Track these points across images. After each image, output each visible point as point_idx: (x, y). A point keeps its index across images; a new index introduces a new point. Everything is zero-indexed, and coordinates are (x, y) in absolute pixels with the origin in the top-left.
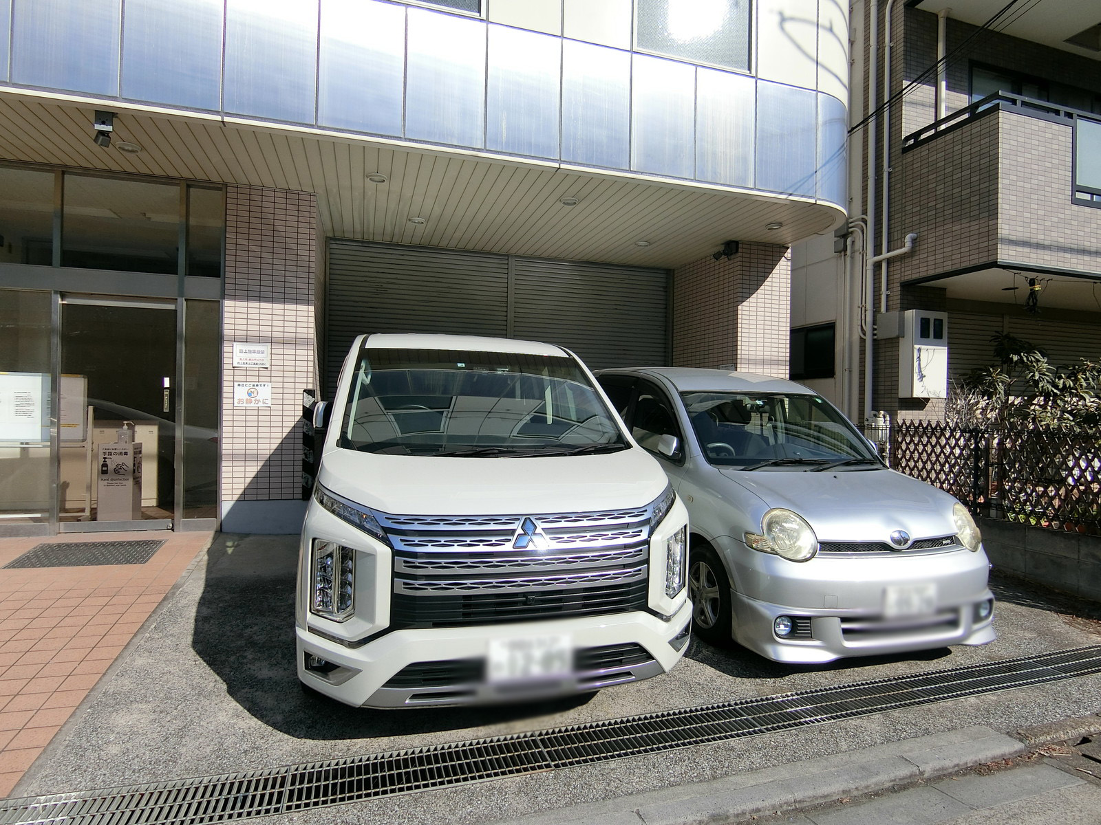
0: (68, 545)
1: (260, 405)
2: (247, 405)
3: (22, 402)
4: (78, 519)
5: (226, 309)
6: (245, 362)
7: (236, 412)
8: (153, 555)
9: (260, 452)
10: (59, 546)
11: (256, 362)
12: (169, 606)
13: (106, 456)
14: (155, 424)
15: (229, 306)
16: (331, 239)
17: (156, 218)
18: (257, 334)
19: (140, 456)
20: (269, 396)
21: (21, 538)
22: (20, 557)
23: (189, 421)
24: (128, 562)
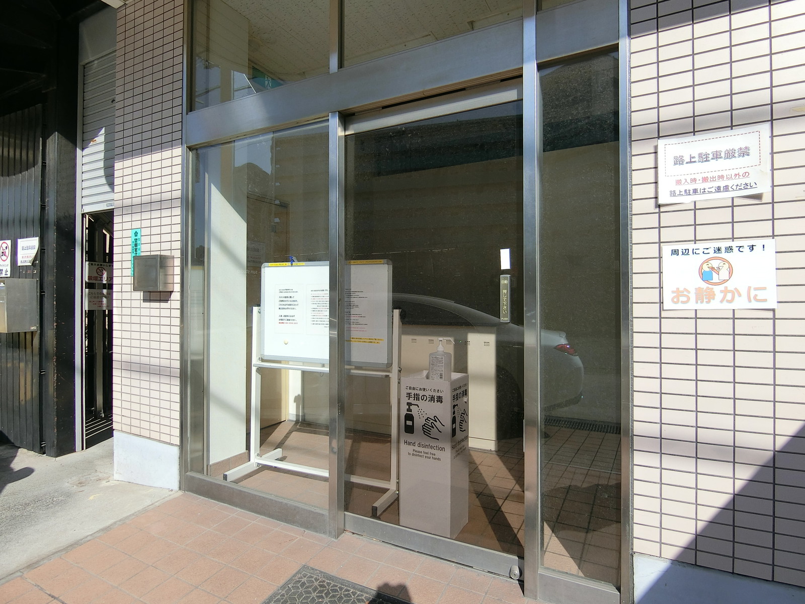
1: (741, 304)
2: (699, 306)
3: (319, 305)
6: (691, 187)
7: (668, 325)
9: (744, 439)
11: (722, 184)
13: (411, 401)
15: (640, 50)
18: (723, 104)
20: (770, 278)
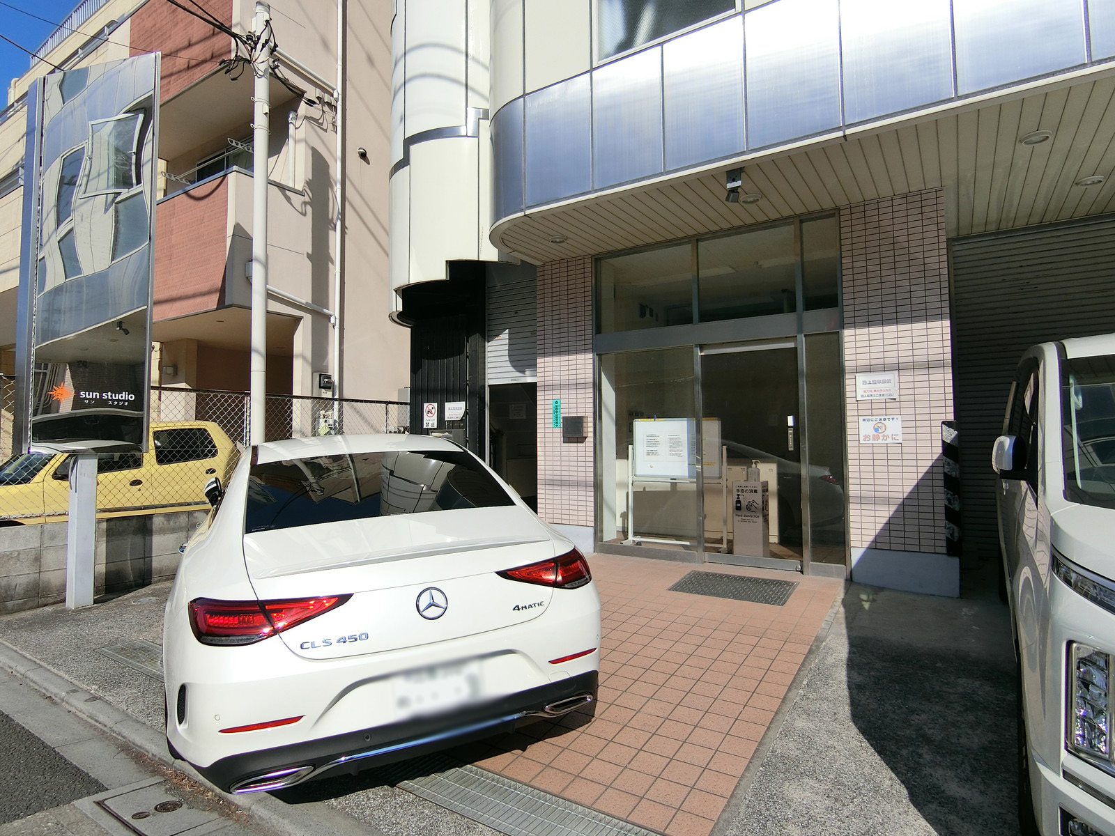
0: (714, 575)
1: (889, 441)
2: (874, 442)
3: (674, 443)
4: (718, 551)
5: (846, 339)
6: (870, 394)
7: (862, 450)
8: (788, 597)
9: (892, 495)
10: (707, 574)
11: (881, 393)
12: (817, 661)
13: (739, 493)
14: (773, 462)
15: (848, 335)
16: (954, 240)
17: (766, 264)
18: (881, 361)
19: (767, 493)
20: (900, 431)
21: (677, 563)
22: (680, 581)
23: (814, 461)
24: (767, 602)
